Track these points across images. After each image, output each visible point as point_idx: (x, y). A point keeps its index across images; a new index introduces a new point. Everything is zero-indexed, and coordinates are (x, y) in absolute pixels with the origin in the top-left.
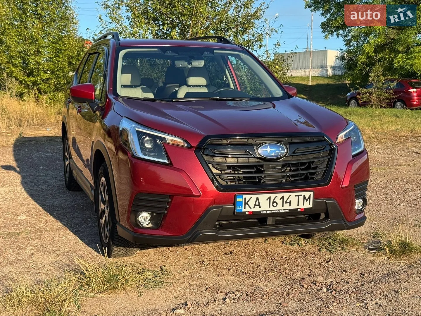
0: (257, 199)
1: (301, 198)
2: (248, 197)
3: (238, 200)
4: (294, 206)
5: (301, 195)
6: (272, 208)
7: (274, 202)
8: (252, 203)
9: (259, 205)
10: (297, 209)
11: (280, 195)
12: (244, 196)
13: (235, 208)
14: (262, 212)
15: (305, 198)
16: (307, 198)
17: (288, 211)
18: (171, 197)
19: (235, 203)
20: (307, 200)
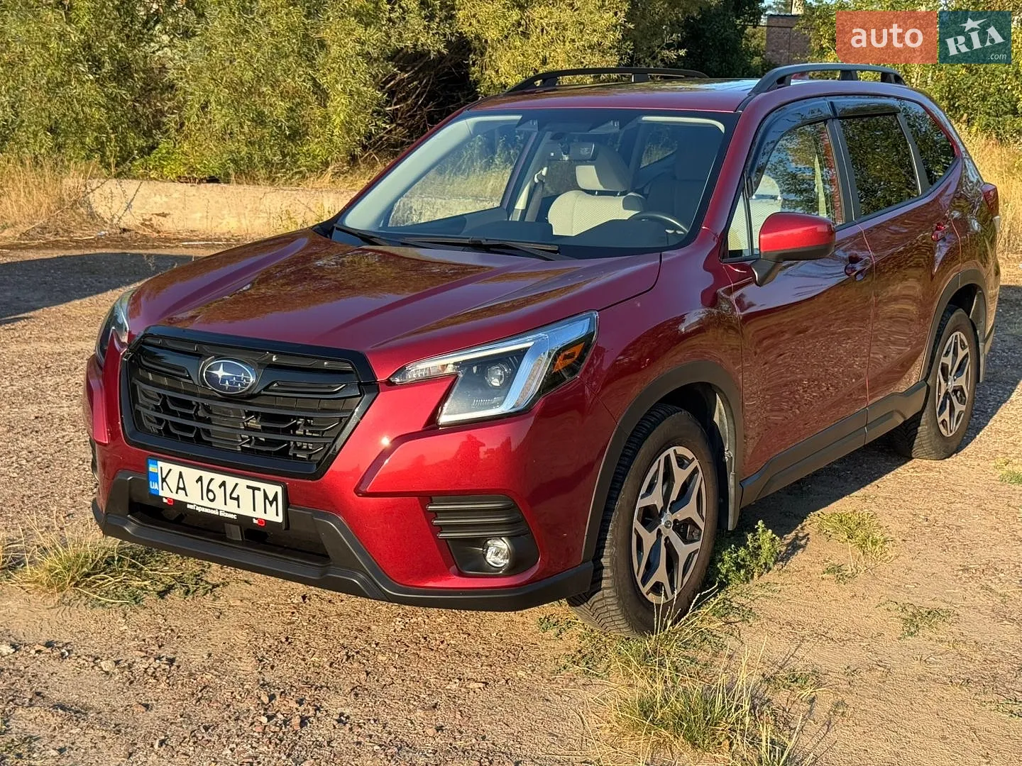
0: (181, 476)
1: (259, 495)
2: (166, 466)
3: (151, 468)
4: (246, 510)
5: (259, 489)
6: (206, 503)
7: (209, 491)
8: (172, 480)
9: (184, 489)
10: (252, 518)
11: (219, 478)
12: (160, 464)
13: (146, 484)
14: (189, 506)
15: (266, 497)
16: (271, 499)
17: (234, 517)
19: (145, 474)
20: (271, 503)
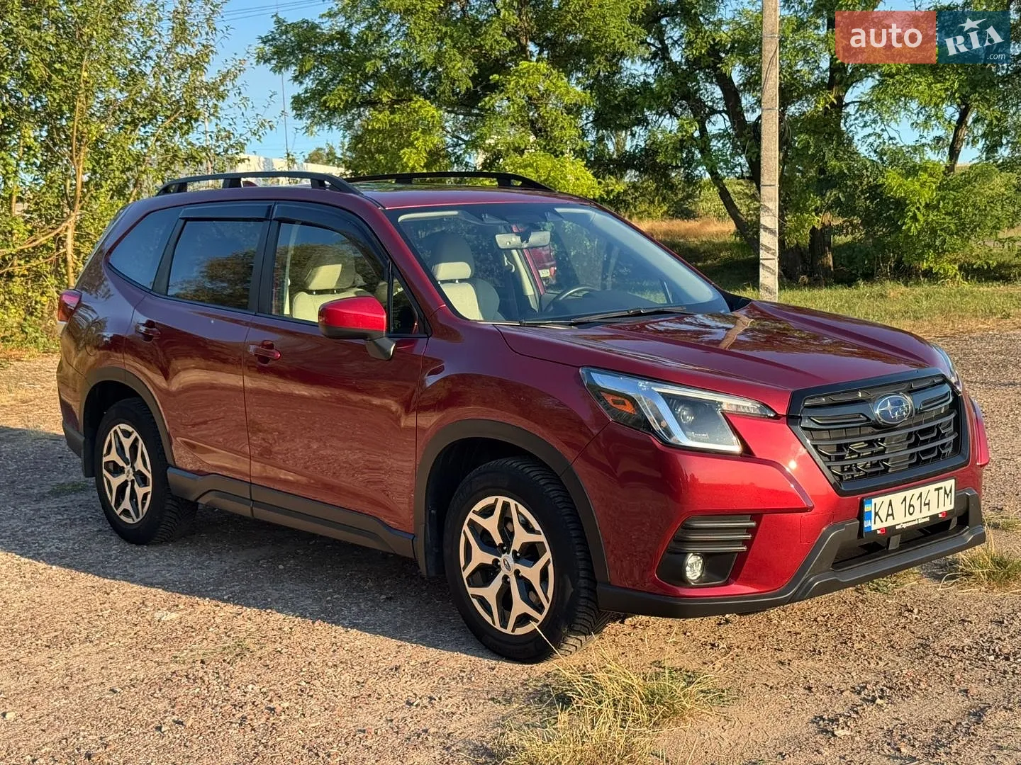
0: (890, 504)
1: (942, 492)
2: (878, 501)
3: (867, 508)
4: (934, 511)
5: (941, 488)
6: (909, 518)
7: (910, 506)
8: (883, 514)
9: (892, 515)
10: (937, 515)
11: (917, 492)
12: (874, 501)
13: (861, 525)
14: (897, 527)
15: (945, 492)
16: (948, 493)
17: (927, 519)
18: (756, 516)
19: (861, 516)
20: (948, 496)
